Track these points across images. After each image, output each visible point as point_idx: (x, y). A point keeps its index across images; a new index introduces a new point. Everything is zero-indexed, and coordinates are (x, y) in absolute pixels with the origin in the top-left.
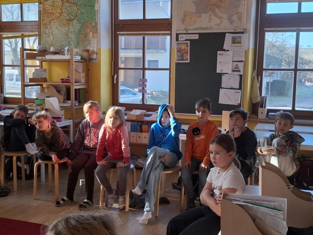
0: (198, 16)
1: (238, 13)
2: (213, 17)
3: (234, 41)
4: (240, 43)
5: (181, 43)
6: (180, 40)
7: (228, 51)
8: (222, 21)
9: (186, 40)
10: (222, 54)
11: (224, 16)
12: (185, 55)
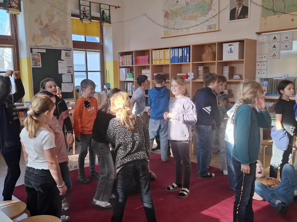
0: (43, 37)
1: (66, 39)
2: (52, 39)
3: (66, 55)
4: (70, 56)
5: (34, 54)
6: (33, 52)
7: (64, 60)
8: (58, 43)
9: (38, 53)
10: (61, 63)
11: (59, 39)
12: (38, 62)
